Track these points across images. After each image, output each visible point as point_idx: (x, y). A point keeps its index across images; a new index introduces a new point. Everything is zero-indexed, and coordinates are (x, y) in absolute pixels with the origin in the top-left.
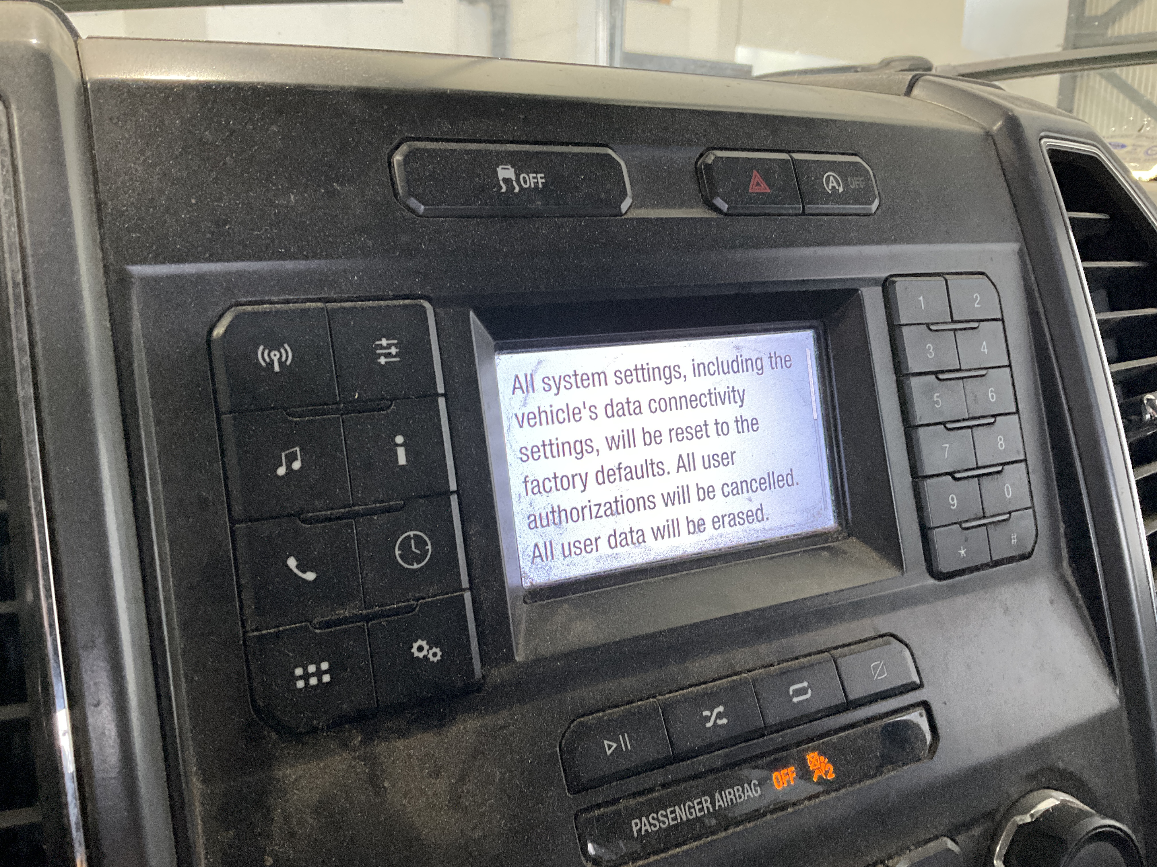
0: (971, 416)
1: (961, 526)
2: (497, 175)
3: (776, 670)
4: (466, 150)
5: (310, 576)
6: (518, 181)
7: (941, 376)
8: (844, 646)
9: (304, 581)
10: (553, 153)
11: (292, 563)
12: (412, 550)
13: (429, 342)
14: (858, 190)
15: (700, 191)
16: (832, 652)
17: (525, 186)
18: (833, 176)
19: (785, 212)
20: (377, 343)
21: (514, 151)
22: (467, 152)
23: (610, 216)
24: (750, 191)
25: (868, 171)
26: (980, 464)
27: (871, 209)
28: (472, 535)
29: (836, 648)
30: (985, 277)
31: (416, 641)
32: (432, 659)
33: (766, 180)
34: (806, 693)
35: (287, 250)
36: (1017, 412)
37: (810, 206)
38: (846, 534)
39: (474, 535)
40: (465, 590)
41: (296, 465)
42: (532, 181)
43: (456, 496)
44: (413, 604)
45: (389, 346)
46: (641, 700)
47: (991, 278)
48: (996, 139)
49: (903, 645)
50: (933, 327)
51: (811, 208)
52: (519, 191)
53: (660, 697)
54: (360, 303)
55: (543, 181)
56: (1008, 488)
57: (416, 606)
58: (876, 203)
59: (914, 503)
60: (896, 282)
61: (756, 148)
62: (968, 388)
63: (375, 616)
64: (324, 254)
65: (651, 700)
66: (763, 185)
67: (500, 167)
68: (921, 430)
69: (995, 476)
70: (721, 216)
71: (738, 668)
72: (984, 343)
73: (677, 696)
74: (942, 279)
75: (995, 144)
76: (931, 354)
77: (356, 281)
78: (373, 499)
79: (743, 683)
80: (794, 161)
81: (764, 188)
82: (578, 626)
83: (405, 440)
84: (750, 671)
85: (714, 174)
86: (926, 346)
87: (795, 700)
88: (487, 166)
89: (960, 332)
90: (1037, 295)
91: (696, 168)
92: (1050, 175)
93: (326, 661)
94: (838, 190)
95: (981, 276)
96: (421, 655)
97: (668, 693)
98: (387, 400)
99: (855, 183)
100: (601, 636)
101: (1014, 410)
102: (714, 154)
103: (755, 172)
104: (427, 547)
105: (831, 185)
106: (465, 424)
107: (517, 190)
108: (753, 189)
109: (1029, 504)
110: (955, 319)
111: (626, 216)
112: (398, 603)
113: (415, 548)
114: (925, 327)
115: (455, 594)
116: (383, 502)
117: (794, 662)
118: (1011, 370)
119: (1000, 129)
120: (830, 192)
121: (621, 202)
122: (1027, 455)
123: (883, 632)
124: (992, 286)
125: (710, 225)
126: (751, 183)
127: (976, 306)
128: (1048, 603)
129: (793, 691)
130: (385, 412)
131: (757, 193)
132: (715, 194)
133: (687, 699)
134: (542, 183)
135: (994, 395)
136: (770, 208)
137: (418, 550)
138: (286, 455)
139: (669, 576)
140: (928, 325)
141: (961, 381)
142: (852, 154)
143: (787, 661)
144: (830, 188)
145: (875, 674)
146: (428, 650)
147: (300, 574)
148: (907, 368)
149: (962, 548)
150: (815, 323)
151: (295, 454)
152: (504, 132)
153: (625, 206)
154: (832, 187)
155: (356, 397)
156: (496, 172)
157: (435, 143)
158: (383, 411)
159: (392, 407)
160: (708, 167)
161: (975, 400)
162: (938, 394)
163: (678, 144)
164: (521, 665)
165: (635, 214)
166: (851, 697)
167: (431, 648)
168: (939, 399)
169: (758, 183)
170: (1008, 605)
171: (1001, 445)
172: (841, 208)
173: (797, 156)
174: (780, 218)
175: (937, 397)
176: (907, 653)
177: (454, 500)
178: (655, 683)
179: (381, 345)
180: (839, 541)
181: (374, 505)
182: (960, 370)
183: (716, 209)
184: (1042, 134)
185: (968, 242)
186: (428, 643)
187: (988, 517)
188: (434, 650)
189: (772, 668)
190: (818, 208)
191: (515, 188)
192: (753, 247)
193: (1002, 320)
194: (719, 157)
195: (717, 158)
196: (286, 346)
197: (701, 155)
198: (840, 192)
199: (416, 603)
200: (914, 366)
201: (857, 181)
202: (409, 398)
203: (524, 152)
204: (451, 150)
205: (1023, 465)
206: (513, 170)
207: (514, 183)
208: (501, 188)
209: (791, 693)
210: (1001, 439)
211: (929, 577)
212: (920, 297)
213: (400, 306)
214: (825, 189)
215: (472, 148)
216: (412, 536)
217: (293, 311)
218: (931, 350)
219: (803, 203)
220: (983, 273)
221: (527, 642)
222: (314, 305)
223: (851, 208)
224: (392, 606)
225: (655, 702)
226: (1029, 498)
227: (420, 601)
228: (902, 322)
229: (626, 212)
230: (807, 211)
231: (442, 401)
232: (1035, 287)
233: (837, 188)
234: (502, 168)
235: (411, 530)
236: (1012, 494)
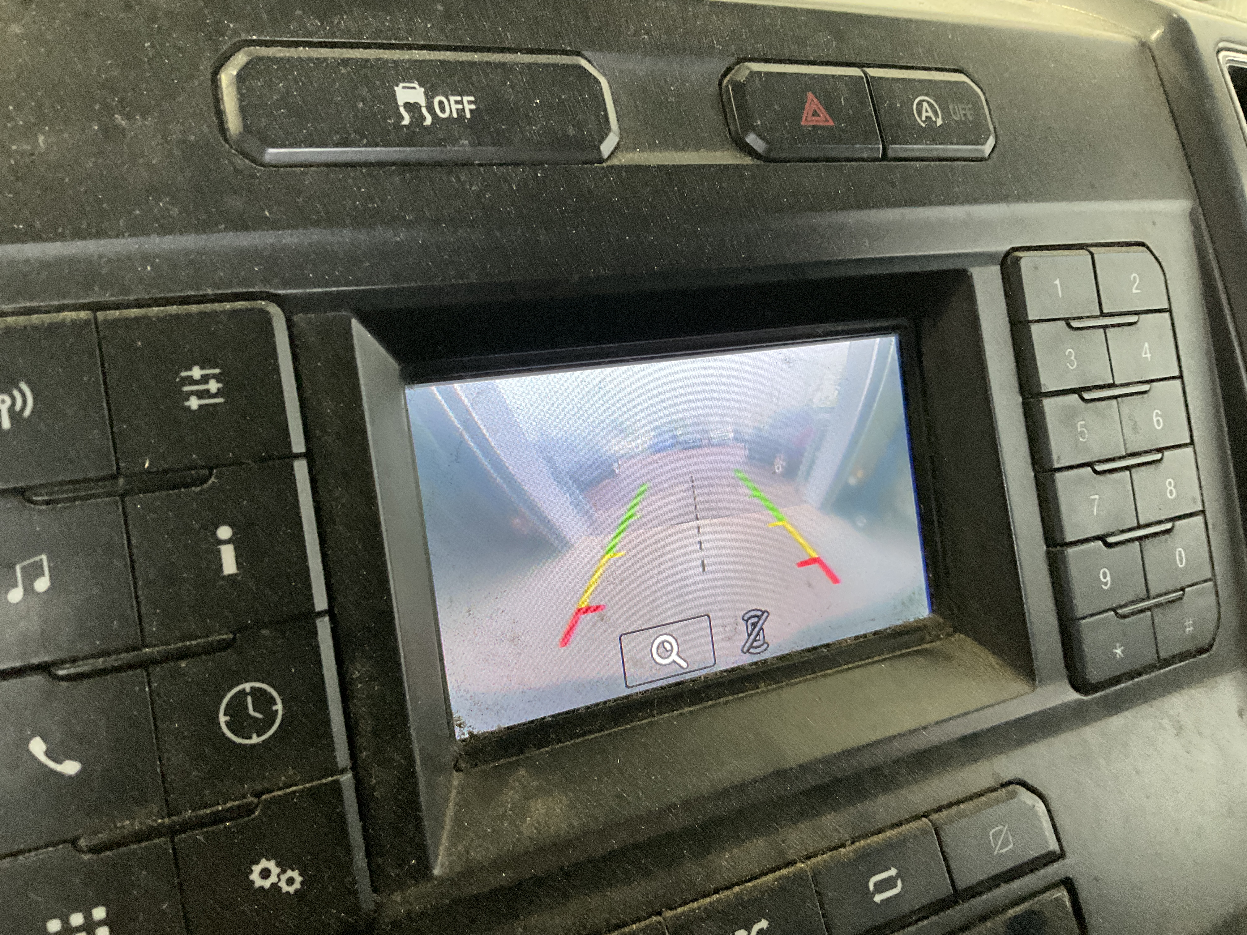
0: (1129, 451)
1: (1116, 613)
2: (396, 99)
3: (849, 852)
4: (343, 60)
5: (71, 768)
6: (430, 108)
7: (1086, 396)
8: (950, 805)
9: (61, 775)
10: (489, 63)
11: (37, 747)
12: (248, 714)
13: (277, 372)
14: (964, 123)
15: (727, 124)
16: (931, 817)
17: (442, 115)
18: (928, 102)
19: (857, 155)
20: (184, 374)
21: (424, 61)
22: (345, 62)
23: (584, 163)
24: (802, 124)
25: (979, 97)
26: (1142, 522)
27: (983, 151)
28: (357, 679)
29: (939, 810)
30: (1144, 249)
31: (257, 862)
32: (285, 888)
33: (829, 108)
34: (895, 886)
35: (30, 226)
36: (1192, 443)
37: (893, 146)
38: (951, 630)
39: (360, 680)
40: (342, 772)
41: (42, 584)
42: (454, 107)
43: (327, 618)
44: (252, 803)
45: (205, 379)
46: (639, 920)
47: (1154, 251)
48: (1157, 53)
49: (1036, 797)
50: (1075, 324)
51: (895, 150)
52: (433, 123)
53: (669, 914)
54: (156, 309)
55: (473, 107)
56: (1180, 555)
57: (257, 805)
58: (991, 141)
59: (1050, 585)
60: (1021, 258)
61: (812, 59)
62: (1125, 410)
63: (186, 827)
64: (94, 230)
65: (654, 918)
66: (823, 114)
67: (401, 85)
68: (1058, 476)
69: (1163, 538)
70: (759, 162)
71: (790, 856)
72: (1146, 345)
73: (694, 910)
74: (1087, 253)
75: (1154, 60)
76: (1071, 362)
77: (149, 272)
78: (178, 633)
79: (799, 879)
80: (870, 81)
81: (824, 120)
82: (539, 806)
83: (234, 534)
84: (808, 858)
85: (748, 97)
86: (1064, 352)
87: (878, 898)
88: (378, 83)
89: (1112, 329)
90: (1216, 272)
91: (720, 88)
92: (1233, 103)
93: (102, 905)
94: (935, 122)
95: (1141, 248)
96: (267, 884)
97: (680, 906)
98: (202, 468)
99: (959, 113)
100: (575, 823)
101: (1188, 441)
102: (748, 68)
103: (810, 95)
104: (274, 708)
105: (924, 114)
106: (344, 501)
107: (428, 121)
108: (808, 120)
109: (1209, 575)
110: (1105, 311)
111: (609, 163)
112: (225, 803)
113: (254, 710)
114: (1063, 324)
115: (324, 781)
116: (197, 637)
117: (875, 838)
118: (1183, 383)
119: (1162, 38)
120: (923, 125)
121: (601, 141)
122: (1206, 505)
123: (1006, 779)
124: (1157, 264)
125: (742, 177)
126: (805, 112)
127: (1134, 291)
128: (1236, 715)
129: (875, 884)
130: (199, 489)
131: (813, 126)
132: (748, 127)
133: (709, 913)
134: (471, 111)
135: (1161, 420)
136: (832, 150)
137: (259, 712)
138: (23, 568)
139: (687, 709)
140: (1067, 321)
141: (1114, 402)
142: (955, 71)
143: (865, 836)
144: (924, 119)
145: (996, 845)
146: (278, 876)
147: (52, 765)
148: (1039, 385)
149: (1118, 644)
150: (902, 321)
151: (39, 566)
152: (410, 32)
153: (607, 147)
154: (927, 117)
155: (147, 465)
156: (394, 94)
157: (292, 49)
158: (195, 486)
159: (213, 479)
160: (739, 87)
161: (1135, 429)
162: (1083, 422)
163: (691, 53)
164: (443, 881)
165: (624, 159)
166: (961, 885)
167: (284, 871)
168: (1084, 430)
169: (815, 111)
170: (1182, 722)
171: (1171, 492)
172: (939, 149)
173: (873, 72)
174: (849, 164)
175: (1082, 426)
176: (1040, 807)
177: (324, 627)
178: (661, 892)
179: (191, 377)
180: (941, 639)
181: (180, 644)
182: (1112, 386)
183: (750, 151)
184: (1221, 45)
185: (1121, 199)
186: (278, 865)
187: (1154, 598)
188: (290, 873)
189: (843, 850)
190: (906, 150)
191: (424, 119)
192: (809, 210)
193: (1170, 311)
194: (756, 72)
195: (752, 73)
196: (24, 386)
197: (728, 70)
198: (938, 125)
199: (256, 800)
200: (1048, 383)
201: (964, 109)
202: (241, 464)
203: (440, 61)
204: (318, 59)
205: (1200, 519)
206: (423, 89)
207: (424, 111)
208: (402, 118)
209: (871, 888)
210: (1170, 484)
211: (1072, 691)
212: (1055, 280)
213: (224, 312)
214: (916, 120)
215: (353, 56)
216: (248, 690)
217: (35, 328)
218: (1072, 358)
219: (883, 141)
220: (1142, 244)
221: (454, 839)
222: (72, 315)
223: (954, 150)
224: (214, 809)
225: (660, 923)
226: (1209, 567)
227: (264, 797)
228: (1030, 318)
229: (610, 157)
230: (890, 154)
231: (301, 468)
232: (1214, 264)
233: (934, 119)
234: (404, 88)
235: (246, 681)
236: (1187, 560)
